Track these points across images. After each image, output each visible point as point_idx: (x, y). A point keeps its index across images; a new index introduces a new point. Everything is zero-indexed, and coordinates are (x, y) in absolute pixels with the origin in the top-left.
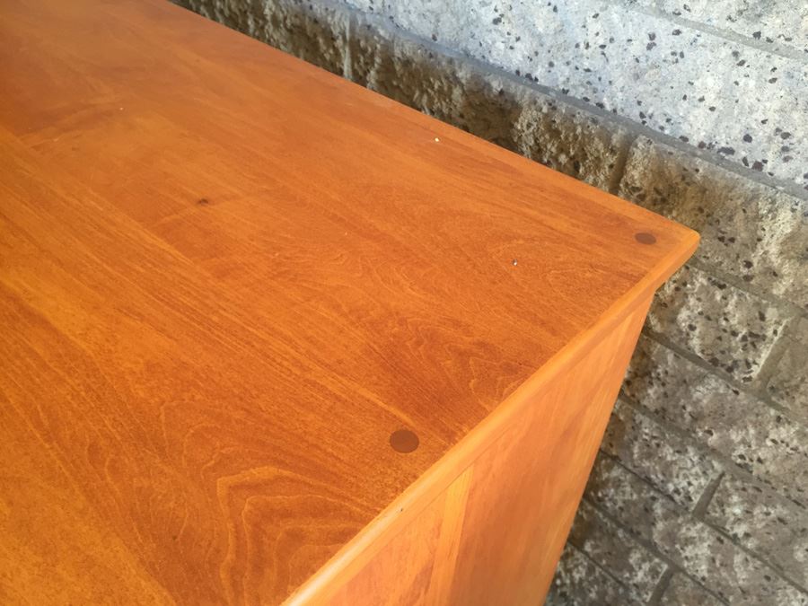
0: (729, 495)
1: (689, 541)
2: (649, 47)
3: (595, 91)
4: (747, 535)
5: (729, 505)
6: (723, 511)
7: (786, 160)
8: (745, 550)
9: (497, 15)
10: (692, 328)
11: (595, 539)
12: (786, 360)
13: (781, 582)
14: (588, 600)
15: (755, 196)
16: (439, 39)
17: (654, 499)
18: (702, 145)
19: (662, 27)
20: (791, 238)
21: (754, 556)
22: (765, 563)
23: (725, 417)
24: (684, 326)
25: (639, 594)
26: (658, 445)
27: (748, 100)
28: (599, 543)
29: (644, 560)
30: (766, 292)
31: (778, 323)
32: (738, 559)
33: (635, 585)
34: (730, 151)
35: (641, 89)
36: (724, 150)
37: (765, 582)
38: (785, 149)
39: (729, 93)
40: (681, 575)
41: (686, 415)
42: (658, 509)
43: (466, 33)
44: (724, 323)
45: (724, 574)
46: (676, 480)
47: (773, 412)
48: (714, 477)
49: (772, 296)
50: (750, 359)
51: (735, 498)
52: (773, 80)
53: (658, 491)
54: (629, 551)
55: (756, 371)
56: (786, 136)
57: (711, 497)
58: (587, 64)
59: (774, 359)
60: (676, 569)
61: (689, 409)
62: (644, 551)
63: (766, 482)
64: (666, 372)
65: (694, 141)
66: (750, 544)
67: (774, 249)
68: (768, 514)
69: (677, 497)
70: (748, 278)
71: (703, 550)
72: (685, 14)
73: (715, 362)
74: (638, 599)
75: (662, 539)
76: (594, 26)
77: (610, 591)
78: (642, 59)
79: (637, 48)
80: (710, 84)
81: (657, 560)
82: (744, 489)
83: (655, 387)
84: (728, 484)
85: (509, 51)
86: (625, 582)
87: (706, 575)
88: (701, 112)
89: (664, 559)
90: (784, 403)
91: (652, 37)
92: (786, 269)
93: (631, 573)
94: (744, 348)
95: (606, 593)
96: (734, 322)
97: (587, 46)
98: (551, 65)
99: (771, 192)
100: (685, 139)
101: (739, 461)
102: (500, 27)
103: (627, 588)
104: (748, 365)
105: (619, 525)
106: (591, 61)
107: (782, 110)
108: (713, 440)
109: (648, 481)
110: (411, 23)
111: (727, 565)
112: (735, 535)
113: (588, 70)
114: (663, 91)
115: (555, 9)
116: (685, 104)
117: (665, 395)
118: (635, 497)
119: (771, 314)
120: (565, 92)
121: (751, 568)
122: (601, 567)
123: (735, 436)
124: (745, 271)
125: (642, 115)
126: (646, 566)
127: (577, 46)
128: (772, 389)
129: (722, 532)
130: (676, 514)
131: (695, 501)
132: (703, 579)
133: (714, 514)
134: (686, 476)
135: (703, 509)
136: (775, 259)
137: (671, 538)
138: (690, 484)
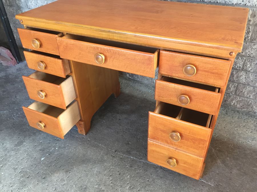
0: (247, 63)
1: (241, 76)
4: (251, 70)
5: (247, 65)
6: (246, 67)
7: (249, 2)
8: (251, 72)
12: (254, 34)
18: (236, 4)
20: (252, 14)
21: (253, 73)
22: (255, 73)
25: (232, 94)
29: (232, 85)
31: (252, 28)
32: (250, 75)
33: (231, 92)
34: (241, 4)
36: (240, 4)
37: (255, 77)
40: (240, 84)
42: (234, 73)
45: (248, 79)
46: (237, 64)
47: (253, 44)
48: (244, 61)
49: (250, 24)
50: (248, 36)
55: (249, 37)
57: (244, 65)
59: (252, 35)
60: (239, 83)
62: (232, 83)
63: (254, 57)
65: (234, 4)
66: (252, 71)
67: (249, 17)
68: (254, 64)
69: (238, 68)
71: (244, 76)
74: (232, 95)
75: (236, 78)
81: (235, 84)
82: (249, 61)
84: (247, 61)
86: (229, 92)
87: (245, 82)
90: (255, 41)
92: (252, 19)
93: (230, 90)
94: (247, 35)
100: (233, 4)
101: (248, 55)
103: (229, 94)
104: (248, 37)
108: (243, 54)
111: (249, 77)
112: (249, 71)
119: (250, 27)
120: (210, 2)
121: (253, 75)
125: (225, 2)
126: (233, 86)
128: (252, 40)
129: (247, 71)
130: (238, 72)
131: (241, 67)
132: (244, 83)
133: (245, 68)
134: (239, 63)
135: (243, 68)
136: (250, 18)
137: (237, 77)
138: (240, 64)
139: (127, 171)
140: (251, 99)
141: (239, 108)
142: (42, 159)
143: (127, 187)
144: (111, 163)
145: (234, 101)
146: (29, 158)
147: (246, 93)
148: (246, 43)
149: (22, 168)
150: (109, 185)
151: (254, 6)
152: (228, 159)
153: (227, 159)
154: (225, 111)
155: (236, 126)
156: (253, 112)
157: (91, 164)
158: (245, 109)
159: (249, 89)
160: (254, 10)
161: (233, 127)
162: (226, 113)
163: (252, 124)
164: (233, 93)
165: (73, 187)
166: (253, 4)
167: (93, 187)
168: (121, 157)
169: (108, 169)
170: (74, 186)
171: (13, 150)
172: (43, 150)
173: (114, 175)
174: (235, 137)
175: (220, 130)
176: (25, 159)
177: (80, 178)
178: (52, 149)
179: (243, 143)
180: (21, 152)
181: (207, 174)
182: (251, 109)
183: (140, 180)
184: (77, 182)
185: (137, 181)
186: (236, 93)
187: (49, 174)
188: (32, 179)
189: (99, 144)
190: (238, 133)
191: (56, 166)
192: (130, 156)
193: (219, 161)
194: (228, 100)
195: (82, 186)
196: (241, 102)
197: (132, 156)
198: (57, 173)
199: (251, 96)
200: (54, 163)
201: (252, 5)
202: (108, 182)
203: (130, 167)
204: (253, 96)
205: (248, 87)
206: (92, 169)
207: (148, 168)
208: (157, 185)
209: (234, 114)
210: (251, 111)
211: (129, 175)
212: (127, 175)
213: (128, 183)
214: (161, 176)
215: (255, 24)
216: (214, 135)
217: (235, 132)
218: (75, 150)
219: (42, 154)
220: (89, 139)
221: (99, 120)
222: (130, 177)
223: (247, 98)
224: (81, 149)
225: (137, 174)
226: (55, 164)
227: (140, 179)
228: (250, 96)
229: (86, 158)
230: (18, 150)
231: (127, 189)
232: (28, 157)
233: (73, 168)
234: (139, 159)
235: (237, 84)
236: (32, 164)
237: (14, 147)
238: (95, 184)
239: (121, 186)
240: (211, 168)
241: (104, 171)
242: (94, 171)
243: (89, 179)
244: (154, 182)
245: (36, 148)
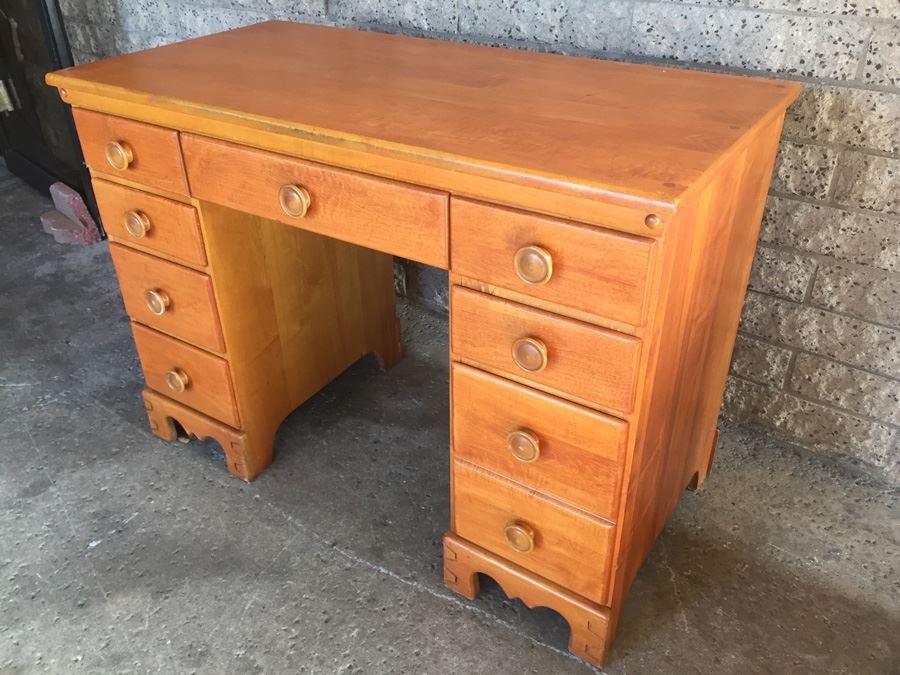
0: (824, 280)
1: (806, 323)
2: (743, 27)
3: (714, 57)
4: (838, 303)
5: (825, 286)
6: (822, 292)
7: (824, 67)
8: (838, 313)
9: (649, 27)
10: (788, 177)
11: (740, 358)
12: (842, 179)
13: (864, 324)
14: (739, 413)
15: (811, 90)
16: (608, 49)
17: (777, 305)
18: (779, 71)
19: (749, 16)
20: (833, 109)
21: (845, 315)
22: (852, 317)
23: (815, 226)
24: (783, 177)
25: (775, 386)
26: (776, 263)
27: (800, 42)
28: (743, 359)
29: (776, 355)
30: (826, 142)
31: (834, 157)
32: (836, 322)
33: (772, 380)
34: (794, 70)
35: (741, 49)
36: (791, 70)
37: (854, 331)
38: (821, 62)
39: (790, 40)
40: (802, 354)
41: (791, 235)
42: (781, 311)
43: (627, 41)
44: (805, 168)
45: (828, 337)
46: (790, 282)
47: (840, 211)
48: (812, 271)
49: (828, 143)
50: (823, 183)
51: (828, 280)
52: (810, 30)
53: (779, 298)
54: (765, 354)
55: (827, 188)
56: (821, 56)
57: (813, 286)
58: (708, 43)
59: (835, 180)
60: (799, 350)
61: (792, 230)
62: (775, 348)
63: (844, 258)
64: (776, 212)
65: (774, 70)
66: (841, 308)
67: (825, 116)
68: (848, 282)
69: (793, 296)
70: (814, 137)
71: (814, 326)
72: (761, 7)
73: (803, 193)
74: (776, 390)
75: (787, 331)
76: (710, 22)
77: (755, 395)
78: (740, 34)
79: (736, 29)
80: (779, 38)
81: (784, 350)
82: (831, 272)
83: (770, 225)
84: (822, 273)
85: (658, 46)
86: (765, 381)
87: (817, 345)
88: (776, 53)
89: (788, 347)
90: (846, 203)
91: (744, 21)
92: (833, 126)
93: (768, 371)
94: (819, 178)
95: (751, 398)
96: (810, 165)
97: (708, 33)
98: (686, 48)
99: (819, 86)
100: (769, 70)
101: (826, 252)
102: (652, 32)
103: (766, 385)
104: (822, 187)
105: (756, 338)
106: (711, 40)
107: (817, 44)
108: (809, 245)
109: (773, 294)
110: (587, 43)
111: (830, 331)
112: (832, 307)
113: (709, 46)
114: (754, 47)
115: (686, 17)
116: (767, 51)
117: (776, 228)
118: (765, 309)
119: (830, 153)
120: (695, 61)
121: (844, 324)
122: (745, 378)
123: (822, 236)
124: (812, 134)
125: (743, 63)
126: (778, 359)
127: (702, 34)
128: (837, 198)
129: (823, 308)
130: (793, 309)
131: (804, 293)
132: (816, 349)
133: (816, 297)
134: (796, 277)
135: (809, 296)
136: (827, 122)
137: (792, 327)
138: (799, 282)
139: (356, 613)
140: (842, 409)
141: (801, 441)
142: (93, 544)
143: (341, 668)
144: (308, 582)
145: (783, 415)
146: (52, 537)
147: (823, 387)
148: (818, 208)
149: (23, 564)
150: (283, 653)
151: (840, 79)
152: (719, 611)
153: (715, 614)
154: (751, 446)
155: (777, 500)
156: (850, 459)
157: (241, 579)
158: (824, 447)
159: (834, 372)
160: (838, 93)
161: (765, 504)
162: (754, 455)
163: (840, 501)
164: (781, 385)
165: (164, 644)
166: (835, 73)
167: (230, 653)
168: (349, 565)
169: (294, 601)
170: (169, 642)
171: (11, 508)
172: (104, 517)
173: (307, 621)
174: (764, 538)
175: (714, 510)
176: (40, 538)
177: (195, 617)
178: (130, 515)
179: (790, 562)
180: (34, 514)
181: (627, 654)
182: (844, 447)
183: (391, 648)
184: (180, 631)
185: (380, 650)
186: (788, 383)
187: (99, 595)
188: (43, 602)
189: (285, 516)
190: (779, 528)
191: (129, 572)
192: (378, 566)
193: (683, 616)
194: (765, 409)
195: (194, 645)
196: (808, 417)
197: (384, 567)
198: (126, 596)
199: (843, 398)
200: (126, 562)
201: (832, 76)
202: (283, 642)
203: (369, 601)
204: (847, 399)
205: (829, 365)
206: (240, 593)
207: (430, 610)
209: (782, 459)
210: (844, 455)
211: (356, 627)
212: (353, 625)
213: (347, 652)
214: (465, 643)
215: (844, 142)
216: (690, 526)
217: (769, 523)
218: (202, 526)
219: (96, 529)
220: (258, 496)
221: (309, 436)
222: (358, 634)
223: (828, 404)
224: (223, 525)
225: (385, 626)
226: (126, 565)
227: (390, 644)
228: (838, 399)
229: (232, 555)
230: (28, 507)
231: (340, 673)
232: (52, 533)
233: (183, 584)
234: (407, 579)
235: (791, 353)
236: (56, 557)
237: (18, 497)
238: (239, 644)
239: (321, 662)
240: (648, 638)
241: (279, 605)
242: (247, 601)
243: (223, 627)
244: (435, 662)
245: (83, 507)
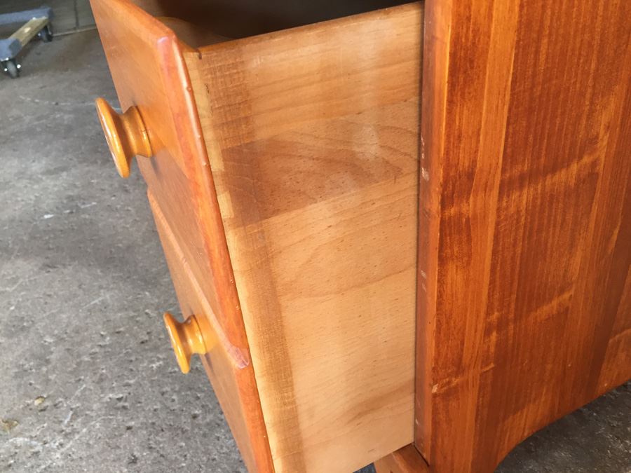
142: (47, 217)
143: (111, 395)
144: (162, 298)
150: (79, 357)
157: (113, 277)
167: (42, 337)
169: (134, 312)
170: (12, 308)
171: (29, 179)
172: (73, 200)
173: (127, 335)
177: (49, 296)
178: (90, 203)
180: (36, 187)
183: (174, 397)
184: (28, 303)
185: (163, 394)
191: (46, 244)
195: (26, 319)
198: (25, 261)
200: (52, 236)
202: (89, 345)
206: (101, 287)
208: (207, 452)
212: (161, 357)
213: (132, 382)
218: (128, 226)
219: (60, 207)
222: (159, 367)
224: (144, 229)
226: (50, 238)
227: (178, 392)
229: (126, 255)
231: (106, 399)
232: (32, 202)
233: (70, 265)
237: (41, 173)
238: (56, 332)
239: (101, 380)
241: (120, 310)
242: (100, 296)
243: (61, 312)
244: (205, 435)
245: (69, 189)
